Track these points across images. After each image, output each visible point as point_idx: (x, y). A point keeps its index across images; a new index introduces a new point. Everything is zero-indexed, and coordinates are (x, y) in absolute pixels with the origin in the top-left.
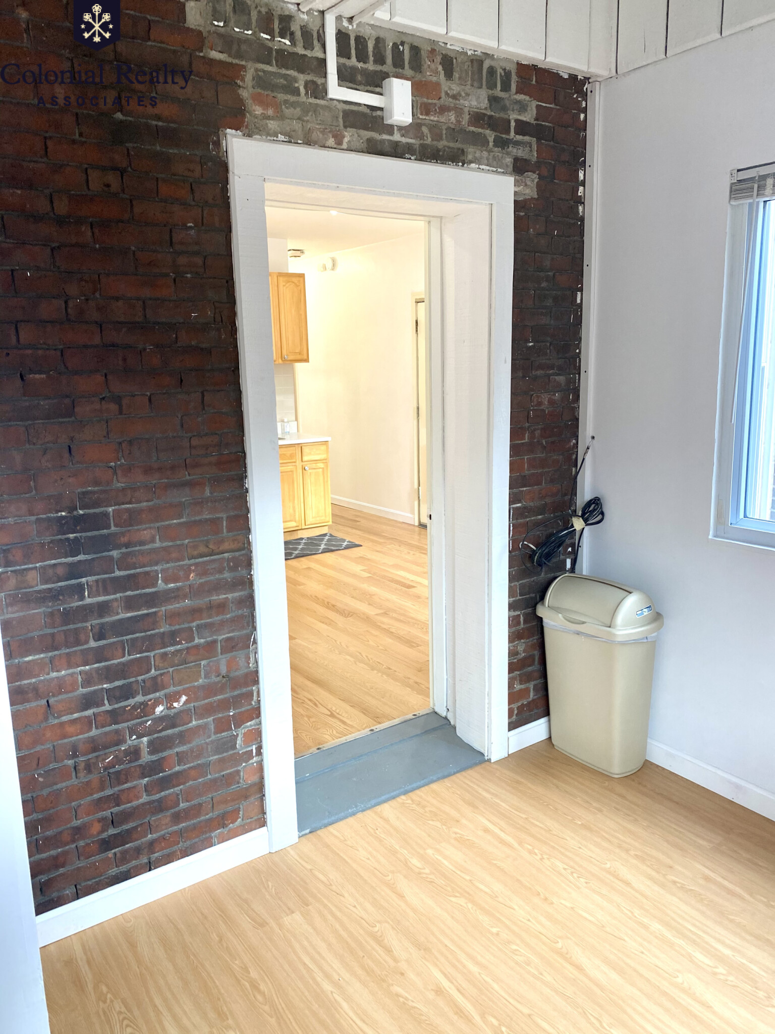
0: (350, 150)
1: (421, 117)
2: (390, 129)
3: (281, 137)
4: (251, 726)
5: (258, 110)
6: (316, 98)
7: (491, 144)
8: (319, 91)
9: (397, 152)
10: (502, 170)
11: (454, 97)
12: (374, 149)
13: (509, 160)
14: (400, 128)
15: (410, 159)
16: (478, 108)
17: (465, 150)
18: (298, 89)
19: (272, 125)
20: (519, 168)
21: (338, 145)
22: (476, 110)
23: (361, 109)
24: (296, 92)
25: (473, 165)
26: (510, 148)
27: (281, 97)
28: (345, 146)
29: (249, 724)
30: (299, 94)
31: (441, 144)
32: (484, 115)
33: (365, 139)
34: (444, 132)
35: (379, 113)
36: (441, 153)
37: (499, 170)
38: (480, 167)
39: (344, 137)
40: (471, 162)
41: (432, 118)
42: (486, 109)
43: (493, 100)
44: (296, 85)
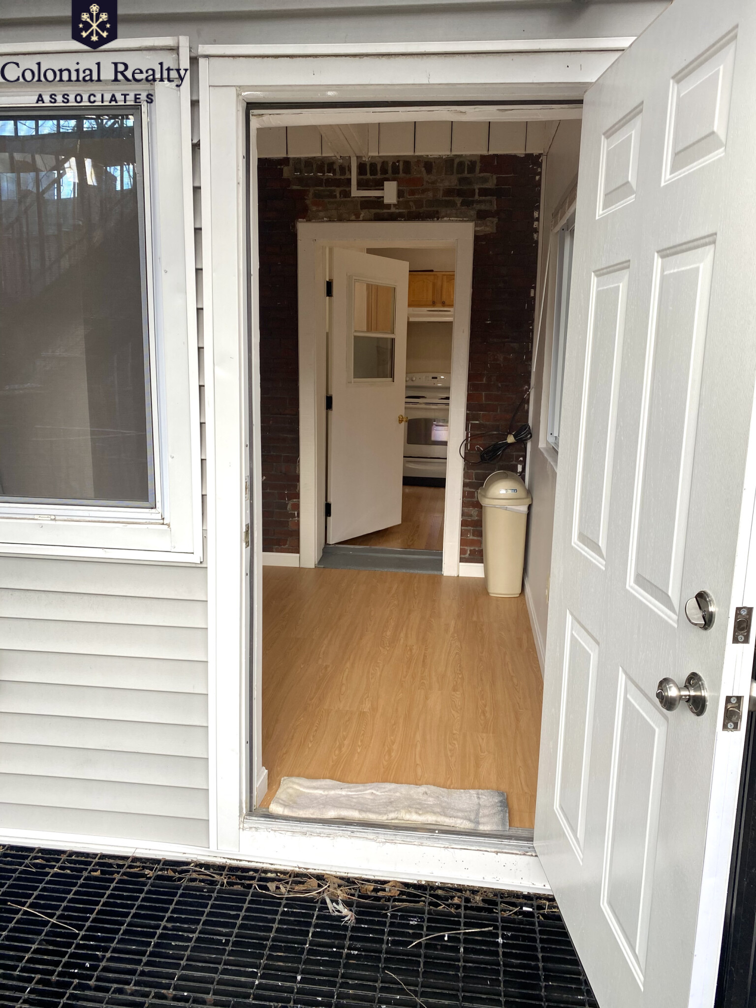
0: (364, 220)
1: (409, 197)
2: (389, 206)
3: (325, 219)
4: (295, 501)
5: (314, 208)
6: (345, 198)
7: (459, 205)
8: (347, 194)
9: (392, 218)
10: (468, 219)
11: (433, 183)
12: (379, 218)
13: (473, 213)
14: (395, 205)
15: (401, 220)
16: (450, 186)
17: (440, 211)
18: (336, 195)
19: (321, 214)
20: (481, 216)
21: (357, 220)
22: (448, 187)
23: (371, 199)
24: (335, 197)
25: (445, 219)
26: (475, 205)
27: (326, 200)
28: (361, 218)
29: (295, 500)
30: (336, 197)
31: (421, 210)
32: (454, 189)
33: (373, 214)
34: (424, 203)
35: (382, 199)
36: (422, 215)
37: (465, 219)
38: (451, 219)
39: (361, 214)
40: (443, 217)
41: (416, 197)
42: (456, 185)
43: (461, 180)
44: (335, 193)
